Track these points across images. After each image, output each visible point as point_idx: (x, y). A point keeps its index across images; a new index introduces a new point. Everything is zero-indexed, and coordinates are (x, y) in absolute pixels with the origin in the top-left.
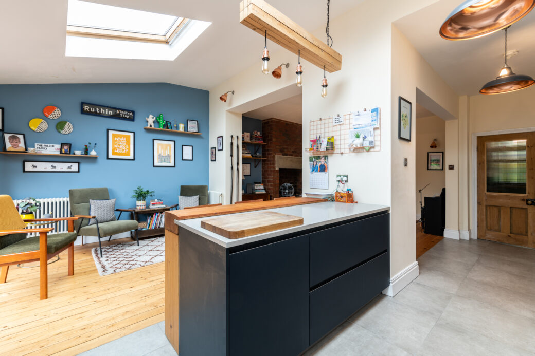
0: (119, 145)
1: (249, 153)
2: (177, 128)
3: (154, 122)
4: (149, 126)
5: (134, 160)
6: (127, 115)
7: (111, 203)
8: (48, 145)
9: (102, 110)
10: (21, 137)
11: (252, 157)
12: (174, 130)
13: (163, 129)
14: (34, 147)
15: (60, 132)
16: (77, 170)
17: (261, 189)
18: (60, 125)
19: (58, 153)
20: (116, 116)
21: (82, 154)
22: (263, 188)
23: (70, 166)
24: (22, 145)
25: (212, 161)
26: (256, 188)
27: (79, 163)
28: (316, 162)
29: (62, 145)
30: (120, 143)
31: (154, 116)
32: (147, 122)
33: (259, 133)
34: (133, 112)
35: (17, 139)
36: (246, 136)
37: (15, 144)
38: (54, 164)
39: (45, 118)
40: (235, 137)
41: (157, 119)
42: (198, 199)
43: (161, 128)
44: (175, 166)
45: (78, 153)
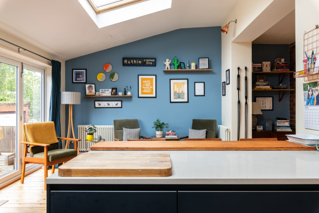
0: (146, 86)
1: (268, 85)
2: (190, 67)
3: (170, 65)
4: (166, 69)
5: (156, 97)
6: (151, 62)
7: (137, 131)
8: (106, 90)
9: (135, 61)
10: (93, 86)
11: (273, 88)
12: (187, 69)
13: (177, 70)
14: (99, 92)
15: (112, 81)
16: (121, 106)
17: (285, 127)
18: (112, 76)
19: (110, 95)
20: (144, 64)
21: (123, 95)
22: (289, 125)
23: (117, 103)
24: (94, 91)
25: (223, 95)
26: (278, 125)
27: (122, 101)
28: (312, 91)
29: (113, 89)
30: (146, 85)
31: (170, 59)
32: (165, 65)
33: (283, 60)
34: (155, 59)
35: (92, 88)
36: (265, 66)
37: (90, 90)
38: (109, 102)
39: (104, 72)
40: (243, 69)
41: (172, 62)
42: (205, 133)
43: (176, 69)
44: (188, 102)
45: (120, 94)
